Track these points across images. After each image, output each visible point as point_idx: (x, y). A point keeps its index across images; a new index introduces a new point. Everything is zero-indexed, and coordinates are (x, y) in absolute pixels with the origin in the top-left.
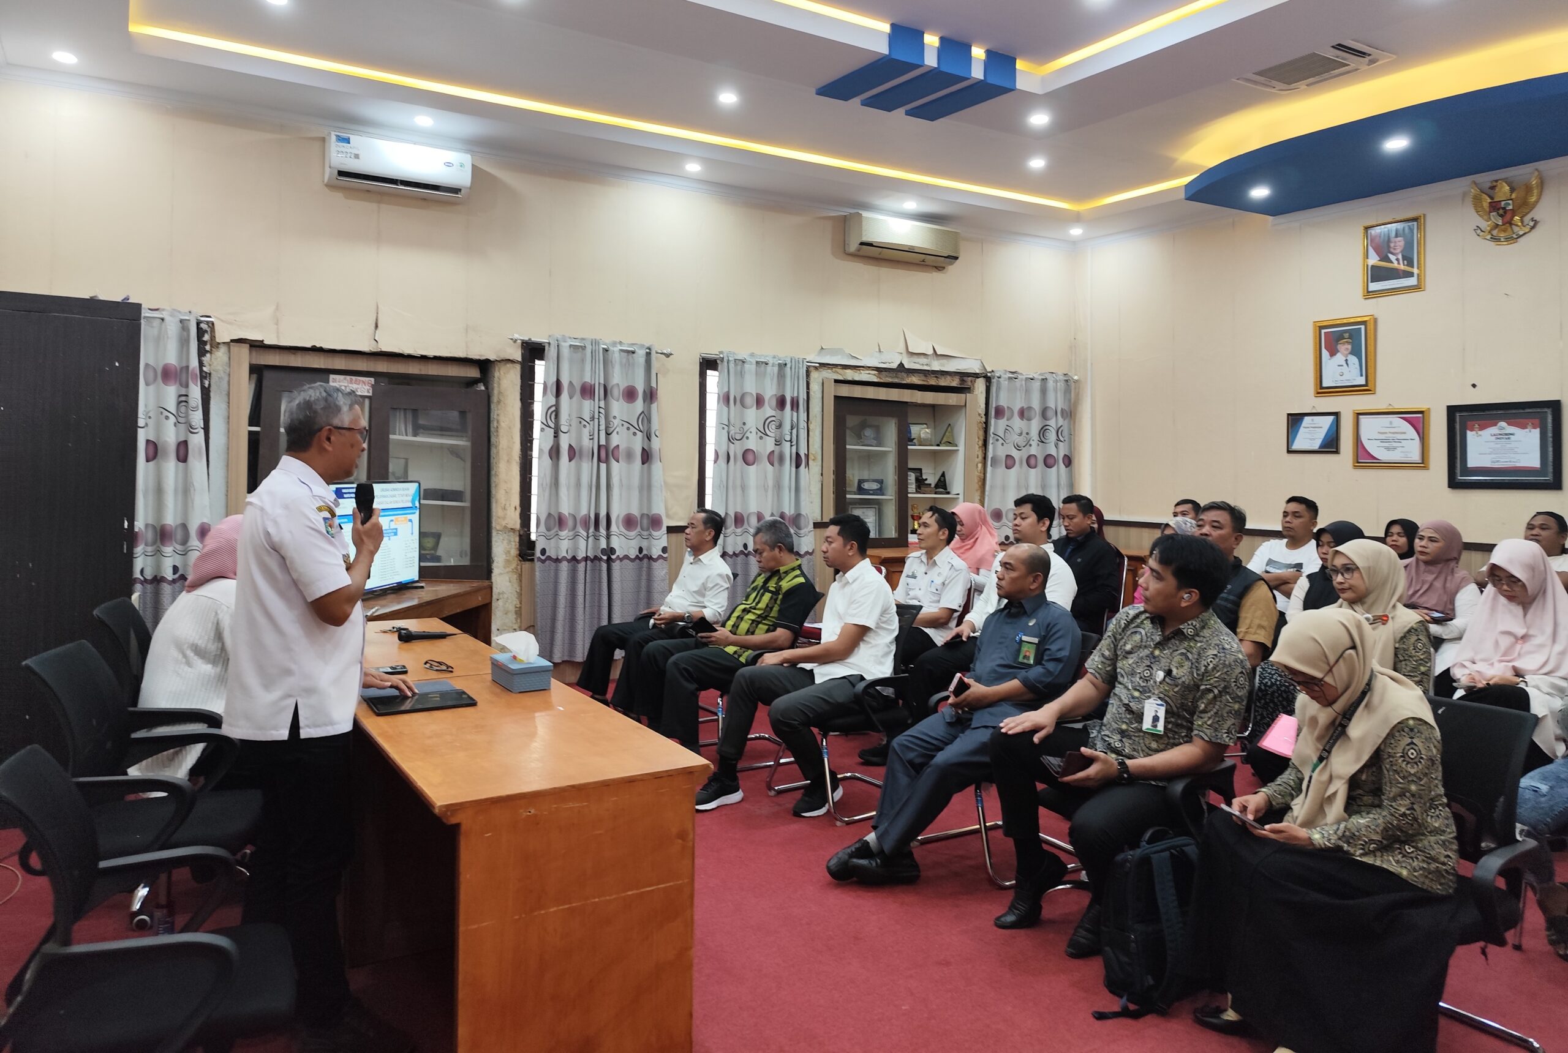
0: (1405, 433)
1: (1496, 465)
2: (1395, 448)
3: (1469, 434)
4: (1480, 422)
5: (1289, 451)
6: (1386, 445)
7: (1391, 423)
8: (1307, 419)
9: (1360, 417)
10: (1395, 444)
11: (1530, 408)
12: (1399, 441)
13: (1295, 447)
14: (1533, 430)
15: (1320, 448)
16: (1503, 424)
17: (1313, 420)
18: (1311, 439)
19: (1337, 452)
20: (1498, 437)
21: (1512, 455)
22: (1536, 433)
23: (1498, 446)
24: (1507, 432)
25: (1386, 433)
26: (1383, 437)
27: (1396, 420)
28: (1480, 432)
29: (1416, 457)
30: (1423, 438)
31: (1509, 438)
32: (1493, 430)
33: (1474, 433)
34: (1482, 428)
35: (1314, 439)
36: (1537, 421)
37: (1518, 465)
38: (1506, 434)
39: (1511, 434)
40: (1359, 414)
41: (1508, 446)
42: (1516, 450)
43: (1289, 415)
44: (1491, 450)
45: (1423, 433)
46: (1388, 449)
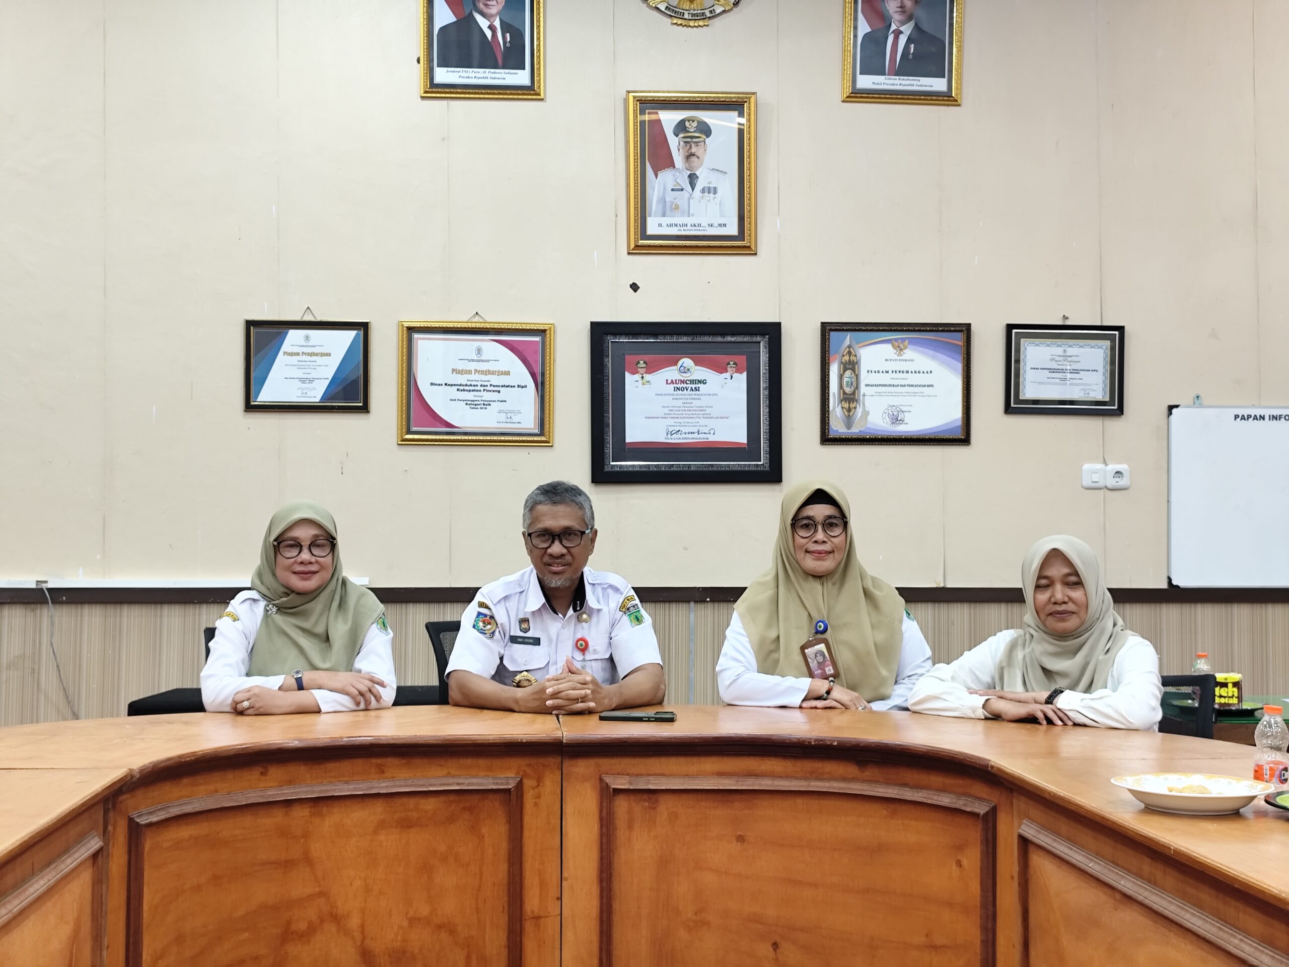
0: (507, 373)
1: (675, 439)
2: (487, 404)
3: (629, 378)
4: (647, 357)
5: (250, 407)
6: (470, 396)
7: (479, 351)
8: (294, 337)
9: (416, 336)
10: (487, 396)
11: (733, 335)
12: (497, 389)
13: (265, 396)
14: (735, 375)
15: (324, 399)
16: (687, 362)
17: (307, 338)
18: (303, 380)
19: (365, 409)
20: (680, 386)
21: (702, 422)
22: (741, 380)
23: (679, 403)
24: (691, 378)
25: (469, 372)
26: (462, 379)
27: (490, 347)
28: (647, 377)
29: (528, 421)
30: (543, 383)
31: (697, 389)
32: (671, 373)
33: (637, 377)
34: (651, 368)
35: (311, 381)
36: (742, 360)
37: (712, 438)
38: (692, 382)
39: (700, 382)
40: (411, 330)
41: (696, 403)
42: (708, 411)
43: (249, 324)
44: (666, 410)
45: (543, 374)
46: (473, 405)
